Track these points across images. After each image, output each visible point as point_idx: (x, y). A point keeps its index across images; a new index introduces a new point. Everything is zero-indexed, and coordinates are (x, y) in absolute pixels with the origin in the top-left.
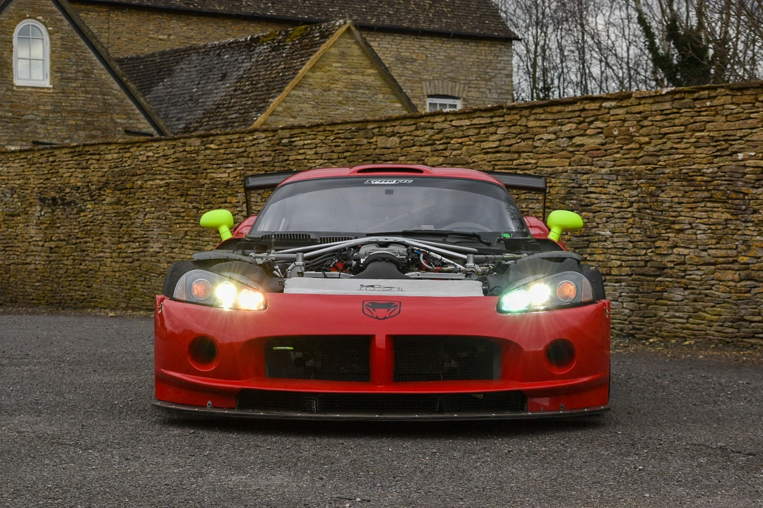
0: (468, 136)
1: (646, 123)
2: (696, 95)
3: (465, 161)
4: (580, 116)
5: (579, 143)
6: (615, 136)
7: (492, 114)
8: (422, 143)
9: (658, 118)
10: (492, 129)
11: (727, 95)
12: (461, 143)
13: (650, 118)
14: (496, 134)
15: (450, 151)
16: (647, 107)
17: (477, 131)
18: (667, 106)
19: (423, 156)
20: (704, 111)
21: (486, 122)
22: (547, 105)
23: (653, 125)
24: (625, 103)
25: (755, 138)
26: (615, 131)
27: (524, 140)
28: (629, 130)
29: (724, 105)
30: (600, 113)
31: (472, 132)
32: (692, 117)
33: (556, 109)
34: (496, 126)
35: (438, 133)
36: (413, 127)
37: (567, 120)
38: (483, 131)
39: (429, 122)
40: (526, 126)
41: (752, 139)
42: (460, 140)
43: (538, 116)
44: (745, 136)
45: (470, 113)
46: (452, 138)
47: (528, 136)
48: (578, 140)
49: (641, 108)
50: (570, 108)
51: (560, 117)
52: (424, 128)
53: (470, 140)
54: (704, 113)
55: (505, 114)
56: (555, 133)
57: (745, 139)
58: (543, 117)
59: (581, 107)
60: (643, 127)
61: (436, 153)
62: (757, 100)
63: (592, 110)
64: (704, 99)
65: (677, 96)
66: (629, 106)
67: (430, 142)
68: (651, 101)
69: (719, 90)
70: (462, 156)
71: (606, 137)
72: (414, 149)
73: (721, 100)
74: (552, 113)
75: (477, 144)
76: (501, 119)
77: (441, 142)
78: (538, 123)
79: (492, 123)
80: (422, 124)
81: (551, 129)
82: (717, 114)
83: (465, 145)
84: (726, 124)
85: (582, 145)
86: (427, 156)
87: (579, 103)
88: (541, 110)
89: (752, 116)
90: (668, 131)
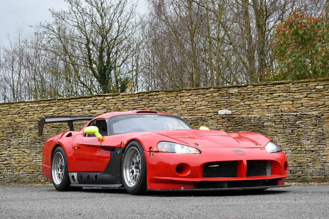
0: (37, 111)
1: (126, 104)
2: (150, 94)
3: (37, 120)
4: (94, 102)
5: (94, 112)
6: (112, 109)
7: (50, 102)
8: (13, 114)
9: (132, 102)
10: (50, 108)
11: (164, 94)
12: (34, 113)
13: (128, 103)
14: (52, 109)
15: (28, 117)
16: (127, 99)
17: (42, 108)
18: (136, 98)
19: (14, 119)
20: (153, 100)
21: (46, 105)
22: (78, 98)
23: (129, 105)
24: (116, 97)
25: (177, 109)
26: (112, 107)
27: (66, 111)
28: (118, 107)
29: (162, 97)
30: (104, 101)
31: (39, 109)
32: (148, 102)
33: (82, 100)
34: (51, 107)
35: (21, 110)
36: (9, 107)
37: (88, 104)
38: (45, 109)
39: (17, 105)
40: (67, 106)
41: (176, 109)
42: (33, 112)
43: (73, 103)
44: (172, 108)
45: (39, 101)
46: (29, 111)
47: (68, 110)
48: (93, 111)
49: (124, 99)
50: (89, 99)
51: (84, 102)
52: (14, 108)
53: (38, 112)
54: (154, 101)
55: (56, 102)
56: (82, 109)
57: (172, 109)
58: (76, 103)
59: (95, 99)
60: (124, 106)
61: (21, 117)
62: (177, 96)
63: (100, 100)
64: (154, 95)
65: (141, 94)
66: (118, 98)
67: (17, 113)
68: (129, 96)
69: (160, 92)
70: (34, 118)
71: (107, 110)
72: (9, 116)
73: (162, 96)
74: (80, 101)
75: (42, 113)
76: (55, 104)
77: (24, 113)
78: (73, 105)
79: (49, 105)
80: (13, 106)
81: (80, 107)
82: (159, 100)
83: (36, 114)
84: (164, 104)
85: (95, 113)
86: (16, 119)
87: (93, 97)
88: (75, 100)
89: (175, 101)
90: (137, 107)
